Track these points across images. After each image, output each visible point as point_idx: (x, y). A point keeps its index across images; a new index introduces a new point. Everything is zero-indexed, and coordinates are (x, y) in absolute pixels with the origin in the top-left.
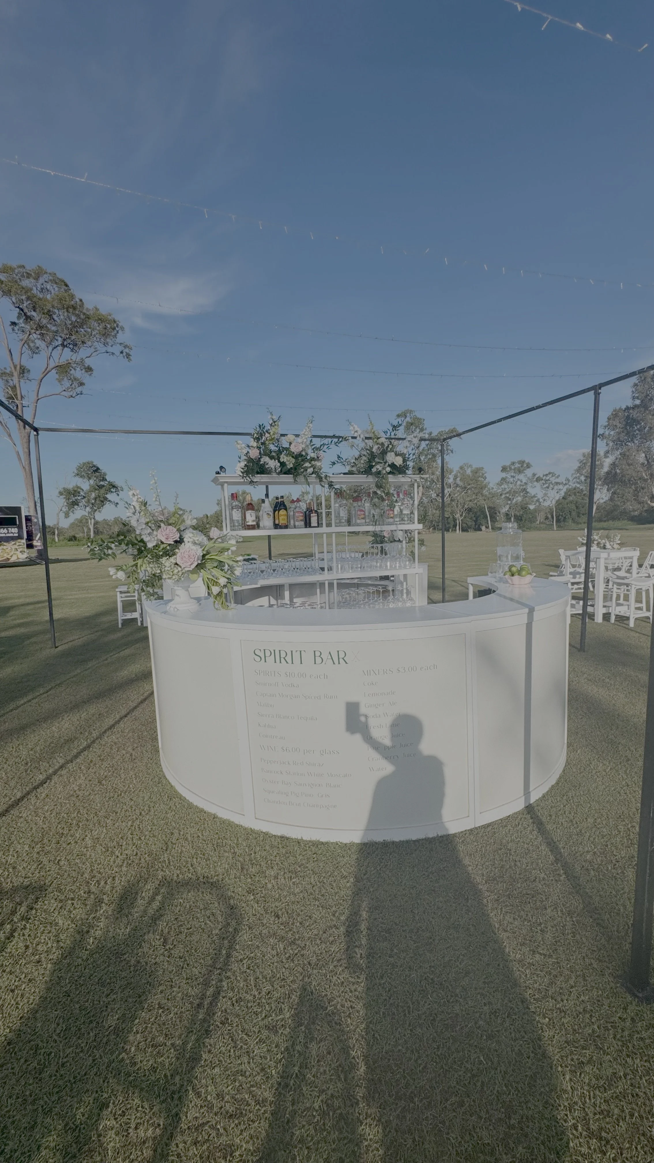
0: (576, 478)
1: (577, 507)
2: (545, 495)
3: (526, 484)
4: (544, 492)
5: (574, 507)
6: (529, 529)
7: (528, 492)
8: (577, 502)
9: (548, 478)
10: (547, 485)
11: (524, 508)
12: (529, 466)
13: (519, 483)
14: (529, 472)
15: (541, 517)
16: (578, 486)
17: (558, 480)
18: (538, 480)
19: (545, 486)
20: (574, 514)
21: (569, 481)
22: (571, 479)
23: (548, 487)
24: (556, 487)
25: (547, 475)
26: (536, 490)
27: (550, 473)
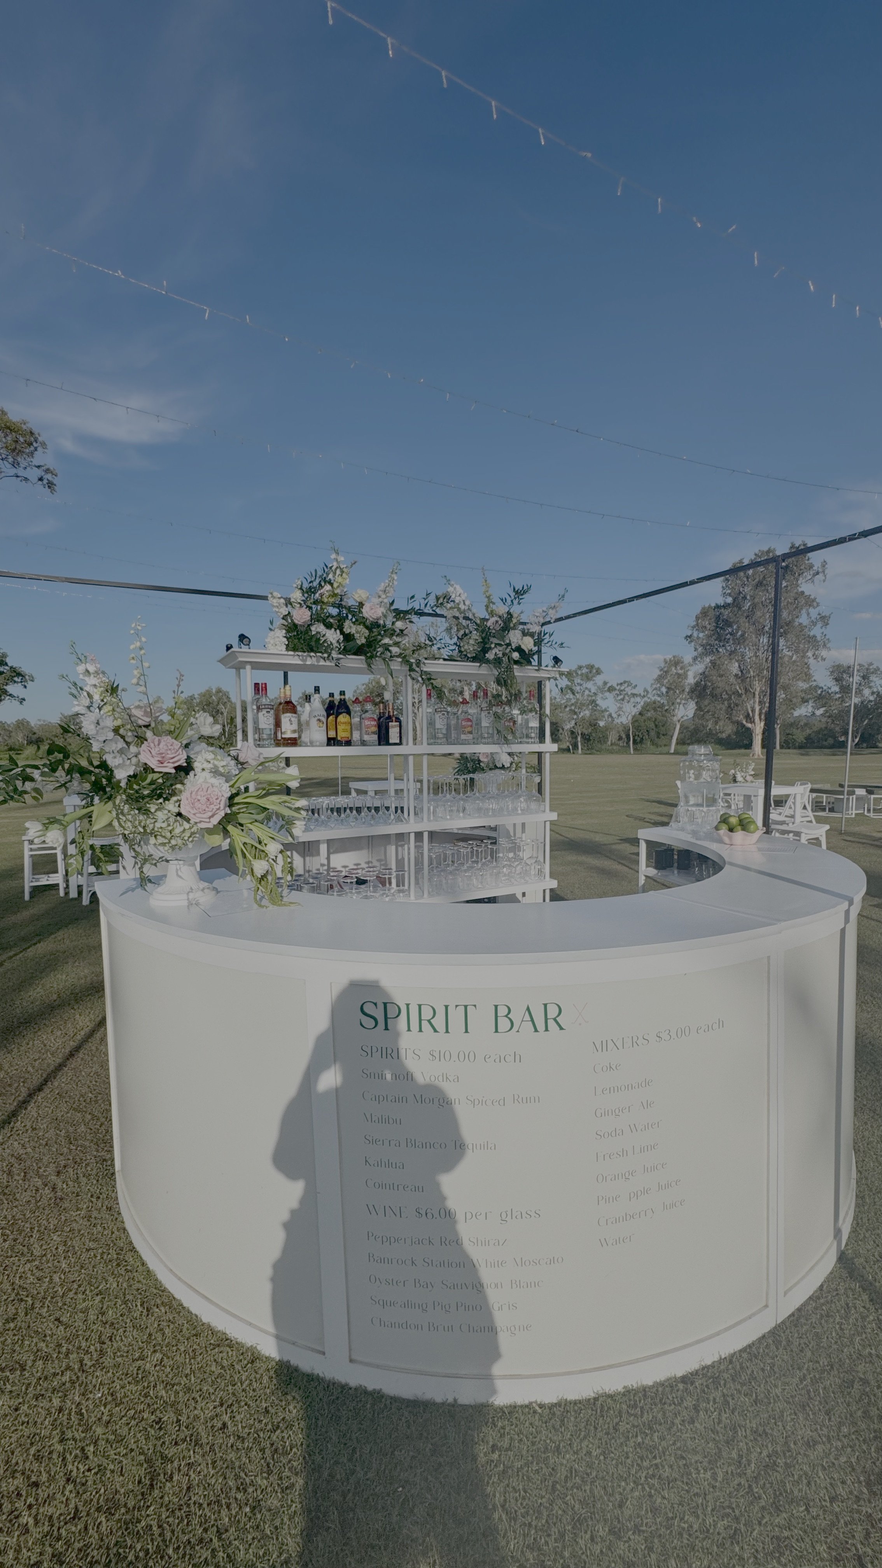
0: (656, 689)
1: (656, 726)
2: (620, 708)
3: (595, 694)
4: (618, 705)
5: (652, 725)
6: (599, 751)
7: (597, 705)
8: (656, 720)
9: (622, 688)
10: (622, 697)
11: (594, 725)
12: (599, 672)
13: (587, 692)
14: (599, 680)
15: (612, 737)
16: (659, 699)
17: (635, 691)
18: (611, 689)
19: (620, 697)
20: (653, 733)
21: (648, 692)
22: (650, 690)
23: (623, 700)
24: (632, 700)
25: (621, 684)
26: (607, 703)
27: (625, 682)
